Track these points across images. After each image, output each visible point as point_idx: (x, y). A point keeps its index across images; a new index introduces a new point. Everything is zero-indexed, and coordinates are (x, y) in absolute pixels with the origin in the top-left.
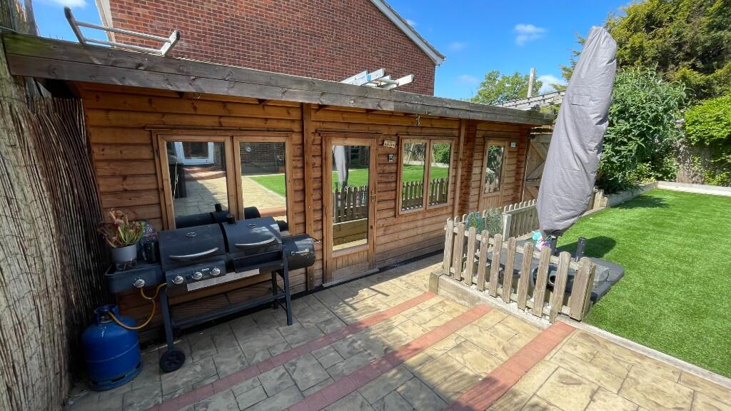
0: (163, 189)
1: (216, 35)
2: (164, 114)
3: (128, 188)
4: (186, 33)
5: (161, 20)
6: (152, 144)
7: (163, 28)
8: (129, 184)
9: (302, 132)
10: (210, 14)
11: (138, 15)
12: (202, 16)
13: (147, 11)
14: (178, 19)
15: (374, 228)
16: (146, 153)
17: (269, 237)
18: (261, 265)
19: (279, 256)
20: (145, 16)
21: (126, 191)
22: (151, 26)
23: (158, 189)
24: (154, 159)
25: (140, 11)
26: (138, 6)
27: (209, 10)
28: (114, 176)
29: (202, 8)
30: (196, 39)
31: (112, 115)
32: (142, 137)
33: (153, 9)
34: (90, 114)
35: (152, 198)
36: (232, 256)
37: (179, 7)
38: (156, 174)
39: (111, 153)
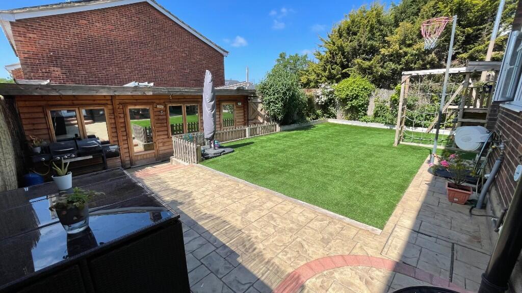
0: (50, 128)
1: (79, 46)
2: (48, 101)
3: (35, 128)
4: (60, 46)
5: (44, 40)
6: (44, 112)
7: (46, 44)
8: (36, 127)
9: (112, 104)
10: (74, 35)
11: (30, 38)
12: (70, 36)
13: (35, 35)
14: (55, 39)
15: (157, 143)
16: (42, 115)
17: (96, 144)
18: (94, 154)
19: (101, 151)
20: (34, 38)
21: (34, 129)
22: (39, 43)
23: (48, 128)
24: (45, 118)
25: (31, 35)
26: (30, 33)
27: (74, 33)
28: (29, 124)
29: (69, 32)
30: (67, 49)
31: (27, 103)
32: (40, 110)
33: (39, 34)
34: (19, 103)
35: (45, 132)
36: (80, 151)
37: (55, 32)
38: (47, 123)
39: (27, 116)
